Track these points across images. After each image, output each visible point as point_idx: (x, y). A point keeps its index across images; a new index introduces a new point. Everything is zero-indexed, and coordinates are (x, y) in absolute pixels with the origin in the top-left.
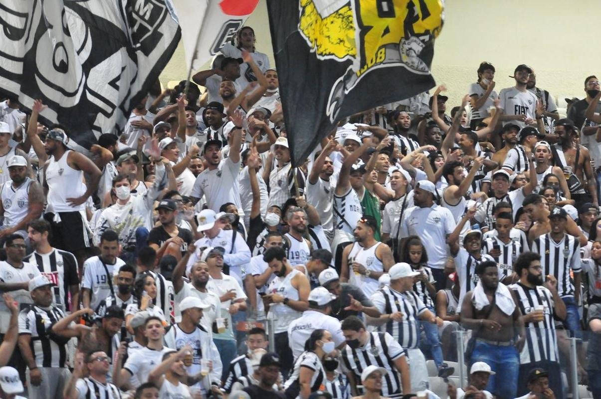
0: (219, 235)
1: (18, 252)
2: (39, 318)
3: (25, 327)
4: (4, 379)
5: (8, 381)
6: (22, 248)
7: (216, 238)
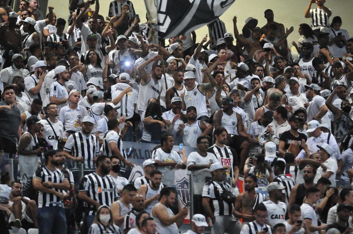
0: (320, 136)
1: (205, 147)
2: (215, 188)
3: (207, 193)
4: (197, 219)
5: (199, 220)
6: (207, 144)
7: (319, 137)
